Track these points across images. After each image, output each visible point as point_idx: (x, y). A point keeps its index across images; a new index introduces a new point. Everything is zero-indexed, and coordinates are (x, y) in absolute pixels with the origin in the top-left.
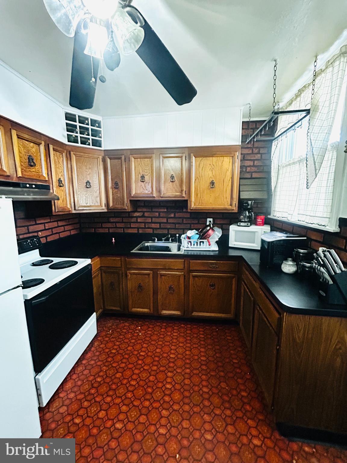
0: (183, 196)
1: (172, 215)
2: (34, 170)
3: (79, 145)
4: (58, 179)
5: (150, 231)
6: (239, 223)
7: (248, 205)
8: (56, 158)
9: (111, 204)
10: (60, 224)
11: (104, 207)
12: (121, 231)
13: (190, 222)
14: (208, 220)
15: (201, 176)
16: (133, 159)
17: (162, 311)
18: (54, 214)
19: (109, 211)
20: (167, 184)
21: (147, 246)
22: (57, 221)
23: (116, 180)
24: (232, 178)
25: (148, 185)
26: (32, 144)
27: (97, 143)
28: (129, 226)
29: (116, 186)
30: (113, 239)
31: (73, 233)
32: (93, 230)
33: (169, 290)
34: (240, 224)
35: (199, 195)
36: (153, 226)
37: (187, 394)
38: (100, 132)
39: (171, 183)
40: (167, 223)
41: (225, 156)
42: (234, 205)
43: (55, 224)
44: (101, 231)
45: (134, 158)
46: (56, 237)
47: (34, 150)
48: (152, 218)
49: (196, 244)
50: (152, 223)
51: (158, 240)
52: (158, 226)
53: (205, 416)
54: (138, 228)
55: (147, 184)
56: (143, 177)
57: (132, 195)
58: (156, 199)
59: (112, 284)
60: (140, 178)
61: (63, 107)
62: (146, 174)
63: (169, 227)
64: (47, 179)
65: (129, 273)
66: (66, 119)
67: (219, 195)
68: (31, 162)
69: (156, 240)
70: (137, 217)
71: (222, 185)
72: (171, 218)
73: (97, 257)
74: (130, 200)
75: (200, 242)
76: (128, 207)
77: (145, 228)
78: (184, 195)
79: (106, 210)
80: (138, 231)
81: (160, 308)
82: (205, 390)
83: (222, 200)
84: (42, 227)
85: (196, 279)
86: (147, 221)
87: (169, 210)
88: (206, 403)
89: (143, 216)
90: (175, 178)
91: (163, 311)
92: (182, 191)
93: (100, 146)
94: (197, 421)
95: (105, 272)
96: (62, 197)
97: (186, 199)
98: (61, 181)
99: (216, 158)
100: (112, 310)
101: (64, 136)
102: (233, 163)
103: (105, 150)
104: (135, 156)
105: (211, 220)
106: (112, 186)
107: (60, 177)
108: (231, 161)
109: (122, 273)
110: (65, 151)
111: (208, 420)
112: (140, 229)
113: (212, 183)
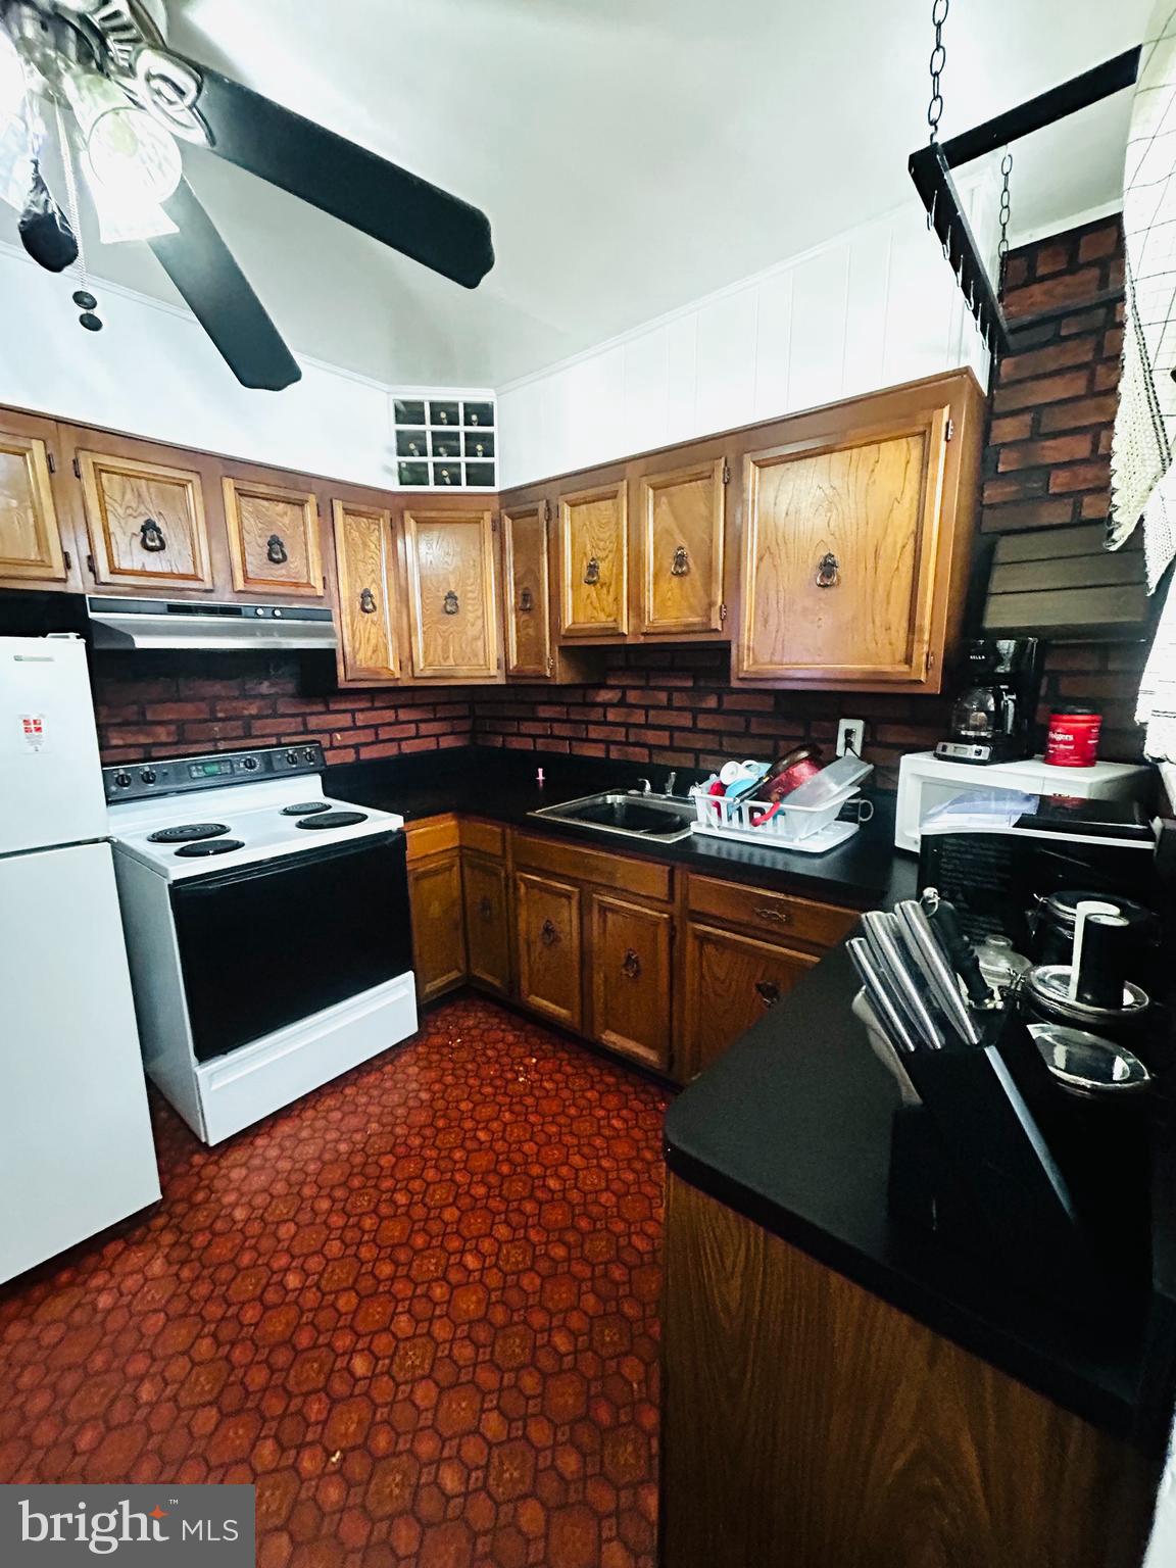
0: (713, 626)
1: (712, 702)
2: (284, 572)
3: (431, 488)
4: (359, 591)
5: (640, 755)
6: (941, 745)
7: (999, 659)
8: (355, 534)
9: (513, 661)
10: (403, 715)
11: (494, 671)
12: (564, 748)
13: (770, 731)
14: (845, 724)
15: (780, 541)
16: (566, 510)
17: (603, 1032)
18: (342, 684)
19: (510, 682)
20: (664, 586)
21: (612, 804)
22: (395, 708)
23: (526, 584)
24: (918, 535)
25: (608, 592)
26: (282, 505)
27: (482, 475)
28: (584, 736)
29: (527, 603)
30: (540, 770)
31: (447, 742)
32: (498, 742)
33: (625, 965)
34: (944, 748)
35: (773, 620)
36: (651, 737)
37: (499, 1316)
38: (488, 440)
39: (676, 579)
40: (693, 730)
41: (886, 440)
42: (920, 658)
43: (389, 715)
44: (516, 744)
45: (573, 506)
46: (390, 750)
47: (286, 520)
48: (647, 708)
49: (736, 816)
50: (647, 726)
51: (653, 790)
52: (663, 738)
53: (495, 1415)
54: (608, 743)
55: (605, 590)
56: (593, 569)
57: (563, 632)
58: (630, 641)
59: (486, 905)
60: (585, 572)
61: (386, 387)
62: (602, 554)
63: (699, 746)
64: (320, 592)
65: (524, 880)
66: (398, 421)
67: (855, 618)
68: (276, 551)
69: (648, 787)
70: (605, 705)
71: (871, 571)
72: (709, 711)
73: (450, 814)
74: (561, 648)
75: (752, 810)
76: (556, 670)
77: (627, 744)
78: (716, 624)
79: (501, 681)
80: (608, 751)
81: (599, 1020)
82: (561, 1342)
83: (869, 637)
84: (345, 720)
85: (709, 949)
86: (632, 720)
87: (702, 683)
88: (530, 1383)
89: (622, 703)
90: (691, 561)
91: (608, 1032)
92: (711, 605)
93: (492, 483)
94: (460, 1409)
95: (472, 867)
96: (373, 641)
97: (723, 637)
98: (371, 596)
99: (848, 452)
100: (484, 982)
101: (388, 470)
102: (924, 464)
103: (501, 494)
104: (572, 496)
105: (858, 726)
106: (516, 603)
107: (366, 586)
108: (916, 453)
109: (507, 878)
110: (387, 513)
111: (489, 1435)
112: (612, 747)
113: (828, 568)
